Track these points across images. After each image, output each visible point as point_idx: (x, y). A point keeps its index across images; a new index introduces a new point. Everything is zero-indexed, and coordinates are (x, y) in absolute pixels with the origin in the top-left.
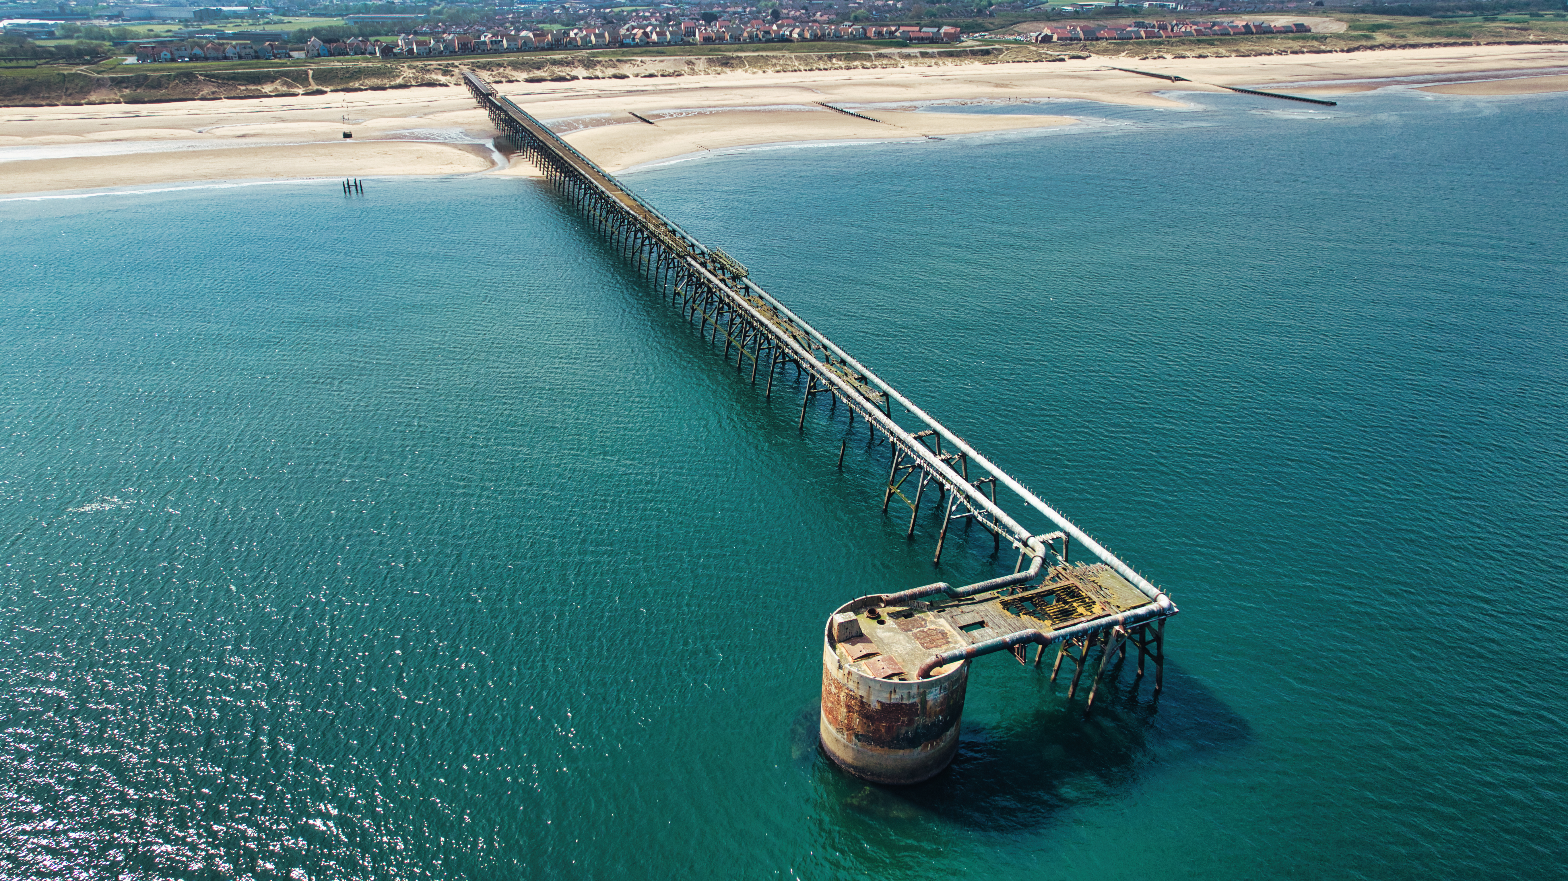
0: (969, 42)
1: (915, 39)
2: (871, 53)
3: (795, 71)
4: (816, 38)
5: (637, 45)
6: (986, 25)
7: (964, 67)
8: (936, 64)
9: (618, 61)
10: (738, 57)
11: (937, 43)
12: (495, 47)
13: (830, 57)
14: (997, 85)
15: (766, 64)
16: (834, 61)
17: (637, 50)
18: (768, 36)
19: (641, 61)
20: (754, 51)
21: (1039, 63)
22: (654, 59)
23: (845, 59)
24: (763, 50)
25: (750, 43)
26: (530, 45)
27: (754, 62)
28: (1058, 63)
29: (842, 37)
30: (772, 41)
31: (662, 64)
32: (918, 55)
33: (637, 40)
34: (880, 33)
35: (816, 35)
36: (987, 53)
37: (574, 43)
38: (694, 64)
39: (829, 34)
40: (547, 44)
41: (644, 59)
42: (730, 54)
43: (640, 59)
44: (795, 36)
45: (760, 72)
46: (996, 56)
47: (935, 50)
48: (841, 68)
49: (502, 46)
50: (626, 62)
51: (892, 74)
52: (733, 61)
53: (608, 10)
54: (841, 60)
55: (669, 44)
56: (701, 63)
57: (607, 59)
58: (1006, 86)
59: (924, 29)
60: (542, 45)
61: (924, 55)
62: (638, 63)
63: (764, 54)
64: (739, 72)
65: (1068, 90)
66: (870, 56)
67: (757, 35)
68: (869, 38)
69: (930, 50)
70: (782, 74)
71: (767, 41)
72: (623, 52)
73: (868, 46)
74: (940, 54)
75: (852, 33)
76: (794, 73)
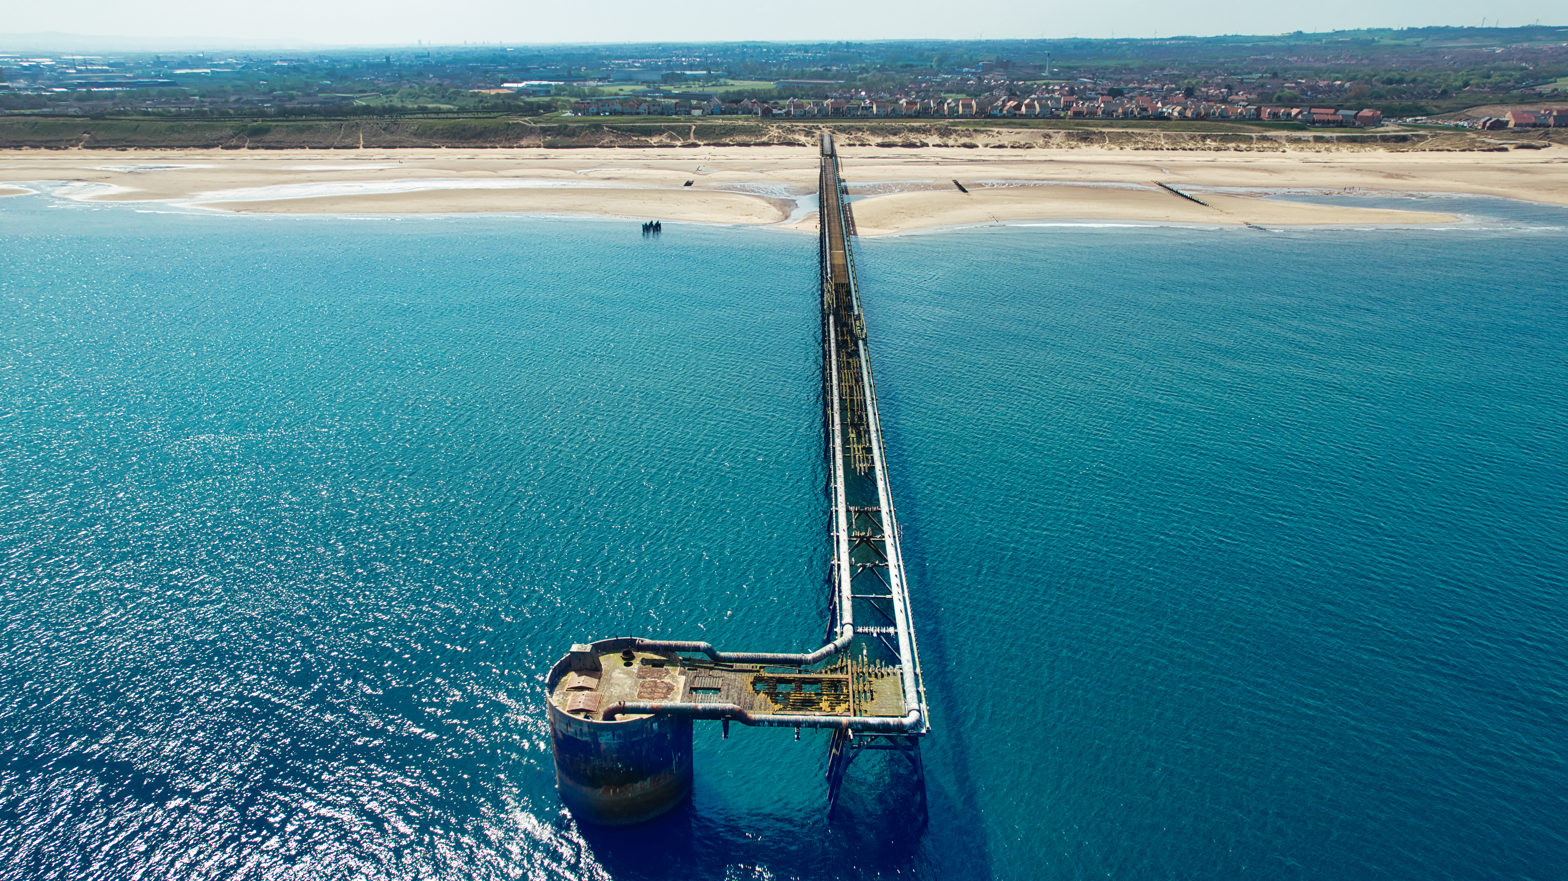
0: (1391, 128)
1: (1319, 122)
2: (1253, 135)
3: (1157, 149)
4: (1198, 117)
5: (1004, 117)
6: (1429, 109)
8: (1327, 150)
9: (975, 131)
10: (1101, 132)
11: (1346, 127)
12: (865, 112)
13: (1204, 138)
14: (1390, 176)
15: (1129, 141)
16: (1208, 141)
17: (1001, 121)
18: (1144, 113)
19: (998, 132)
20: (1123, 127)
21: (1468, 153)
22: (1011, 130)
23: (1220, 140)
24: (1135, 126)
25: (1122, 119)
26: (899, 113)
27: (1116, 139)
28: (1496, 153)
29: (1228, 117)
30: (1148, 118)
31: (1018, 136)
32: (1311, 139)
33: (1005, 112)
34: (1275, 115)
35: (1198, 114)
36: (1404, 139)
37: (941, 112)
38: (1050, 137)
39: (1214, 114)
40: (915, 112)
41: (1001, 130)
42: (1094, 129)
43: (997, 130)
44: (1176, 114)
45: (1118, 148)
46: (1414, 144)
47: (1335, 135)
48: (1210, 149)
49: (872, 112)
50: (982, 132)
51: (1270, 158)
52: (1094, 137)
53: (1021, 83)
54: (1215, 141)
55: (1036, 117)
56: (1059, 137)
57: (964, 129)
58: (1398, 176)
59: (1341, 112)
60: (909, 112)
61: (1318, 139)
62: (994, 133)
63: (1130, 130)
64: (1096, 147)
66: (1251, 138)
67: (1132, 112)
68: (1261, 120)
69: (1327, 135)
70: (1141, 151)
71: (1143, 118)
72: (986, 123)
73: (1255, 128)
74: (1340, 139)
75: (1241, 113)
76: (1155, 152)
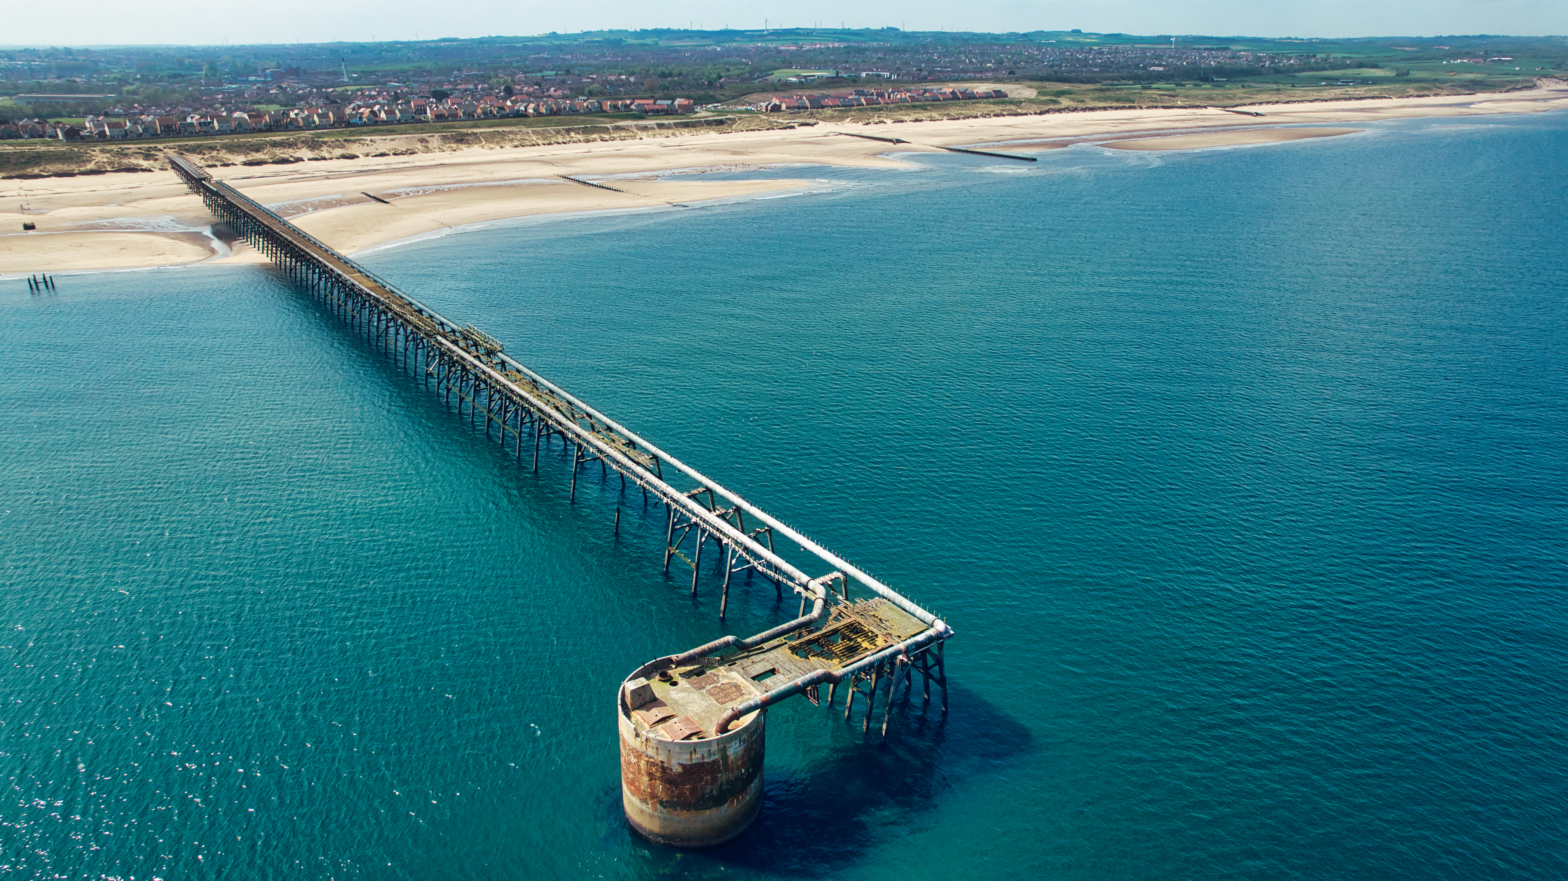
0: (702, 113)
1: (651, 111)
2: (608, 126)
3: (534, 145)
4: (552, 113)
5: (365, 124)
6: (717, 96)
7: (700, 137)
8: (673, 134)
9: (346, 141)
10: (473, 133)
11: (672, 114)
12: (205, 129)
13: (568, 131)
14: (734, 153)
15: (503, 139)
16: (572, 134)
17: (365, 129)
18: (502, 112)
19: (371, 141)
20: (489, 127)
21: (771, 131)
22: (384, 138)
23: (583, 132)
24: (499, 125)
25: (484, 119)
26: (246, 127)
27: (490, 138)
28: (788, 130)
29: (578, 111)
30: (507, 116)
31: (393, 142)
32: (655, 126)
33: (365, 120)
34: (615, 107)
35: (551, 110)
36: (721, 123)
37: (295, 124)
38: (427, 142)
39: (565, 109)
40: (265, 125)
41: (373, 138)
42: (465, 131)
43: (369, 138)
44: (531, 111)
45: (498, 147)
46: (730, 126)
47: (671, 122)
48: (580, 141)
49: (213, 127)
50: (354, 141)
51: (632, 146)
52: (468, 138)
53: (330, 90)
54: (579, 133)
55: (399, 122)
56: (435, 141)
57: (333, 139)
58: (742, 153)
59: (659, 102)
60: (259, 126)
61: (661, 126)
62: (368, 142)
63: (500, 129)
64: (476, 148)
65: (800, 155)
66: (608, 129)
67: (491, 112)
68: (605, 112)
69: (666, 122)
70: (521, 148)
71: (502, 117)
72: (351, 132)
73: (605, 119)
74: (677, 125)
75: (587, 107)
76: (533, 148)
